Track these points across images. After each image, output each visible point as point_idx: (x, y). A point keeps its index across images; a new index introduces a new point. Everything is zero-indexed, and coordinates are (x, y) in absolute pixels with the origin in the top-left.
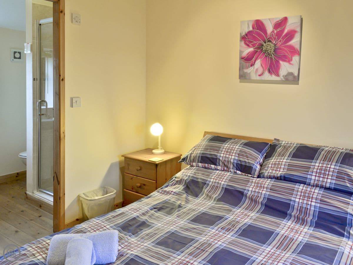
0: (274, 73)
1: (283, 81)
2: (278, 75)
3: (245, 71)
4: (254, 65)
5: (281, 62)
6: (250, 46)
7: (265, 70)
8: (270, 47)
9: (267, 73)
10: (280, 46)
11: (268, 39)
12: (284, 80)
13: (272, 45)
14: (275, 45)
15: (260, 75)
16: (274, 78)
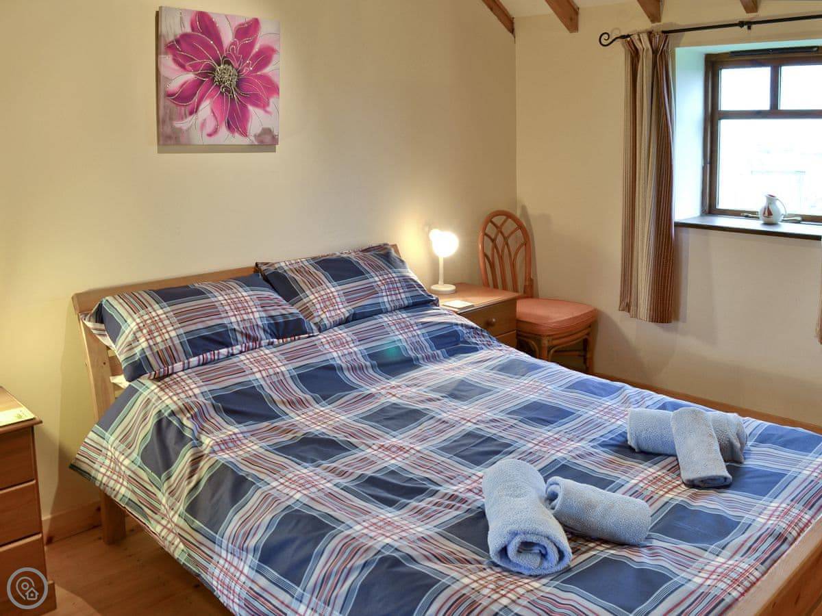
0: (237, 128)
1: (255, 145)
2: (244, 133)
3: (178, 124)
4: (196, 111)
5: (251, 108)
6: (187, 67)
7: (221, 122)
8: (230, 75)
9: (224, 130)
10: (248, 75)
11: (224, 57)
12: (256, 143)
13: (234, 72)
14: (238, 72)
15: (210, 135)
16: (238, 139)
